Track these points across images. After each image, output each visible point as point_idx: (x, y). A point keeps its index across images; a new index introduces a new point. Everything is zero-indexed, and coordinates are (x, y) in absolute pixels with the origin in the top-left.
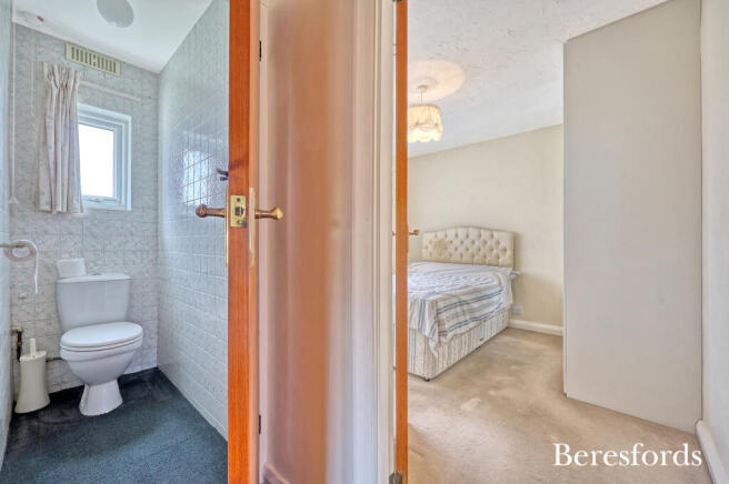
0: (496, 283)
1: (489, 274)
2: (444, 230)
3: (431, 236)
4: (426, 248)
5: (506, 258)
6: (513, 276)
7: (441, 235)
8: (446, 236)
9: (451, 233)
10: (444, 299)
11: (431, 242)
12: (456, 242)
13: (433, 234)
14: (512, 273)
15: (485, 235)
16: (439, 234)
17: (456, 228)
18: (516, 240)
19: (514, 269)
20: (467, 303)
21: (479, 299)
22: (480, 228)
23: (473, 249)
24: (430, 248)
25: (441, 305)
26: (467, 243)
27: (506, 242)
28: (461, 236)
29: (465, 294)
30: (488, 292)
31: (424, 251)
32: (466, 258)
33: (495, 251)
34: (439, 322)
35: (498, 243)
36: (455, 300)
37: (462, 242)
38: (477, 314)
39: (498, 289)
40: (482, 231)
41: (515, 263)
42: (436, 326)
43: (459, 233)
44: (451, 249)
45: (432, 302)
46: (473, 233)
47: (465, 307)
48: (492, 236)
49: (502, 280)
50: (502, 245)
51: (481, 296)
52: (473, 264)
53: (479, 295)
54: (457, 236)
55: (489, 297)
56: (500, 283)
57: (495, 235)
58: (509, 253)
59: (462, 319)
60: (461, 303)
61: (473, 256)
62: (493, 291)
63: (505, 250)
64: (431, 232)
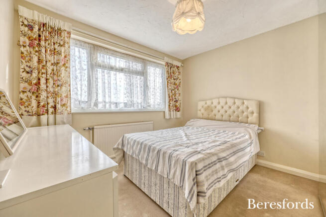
0: (247, 137)
1: (242, 130)
2: (211, 99)
3: (202, 103)
4: (200, 110)
5: (254, 118)
6: (259, 131)
7: (209, 103)
8: (212, 103)
9: (215, 102)
10: (203, 160)
11: (203, 107)
12: (219, 107)
13: (204, 102)
14: (258, 129)
15: (238, 102)
16: (207, 102)
17: (219, 98)
18: (260, 106)
19: (259, 126)
20: (225, 158)
21: (234, 153)
22: (235, 98)
23: (230, 112)
24: (203, 111)
25: (200, 166)
26: (226, 107)
27: (253, 107)
28: (222, 103)
29: (223, 151)
30: (242, 146)
31: (199, 112)
32: (225, 117)
33: (245, 114)
34: (197, 183)
35: (248, 108)
36: (214, 158)
37: (223, 107)
38: (234, 167)
39: (249, 142)
40: (236, 100)
41: (260, 121)
42: (195, 188)
43: (221, 102)
44: (215, 111)
45: (192, 163)
46: (230, 101)
47: (224, 163)
48: (243, 103)
49: (252, 135)
50: (250, 109)
51: (236, 150)
52: (230, 121)
53: (235, 149)
54: (219, 103)
55: (243, 149)
56: (250, 137)
57: (246, 102)
58: (255, 115)
59: (220, 174)
60: (220, 160)
61: (230, 116)
62: (246, 144)
63: (253, 113)
64: (203, 101)
